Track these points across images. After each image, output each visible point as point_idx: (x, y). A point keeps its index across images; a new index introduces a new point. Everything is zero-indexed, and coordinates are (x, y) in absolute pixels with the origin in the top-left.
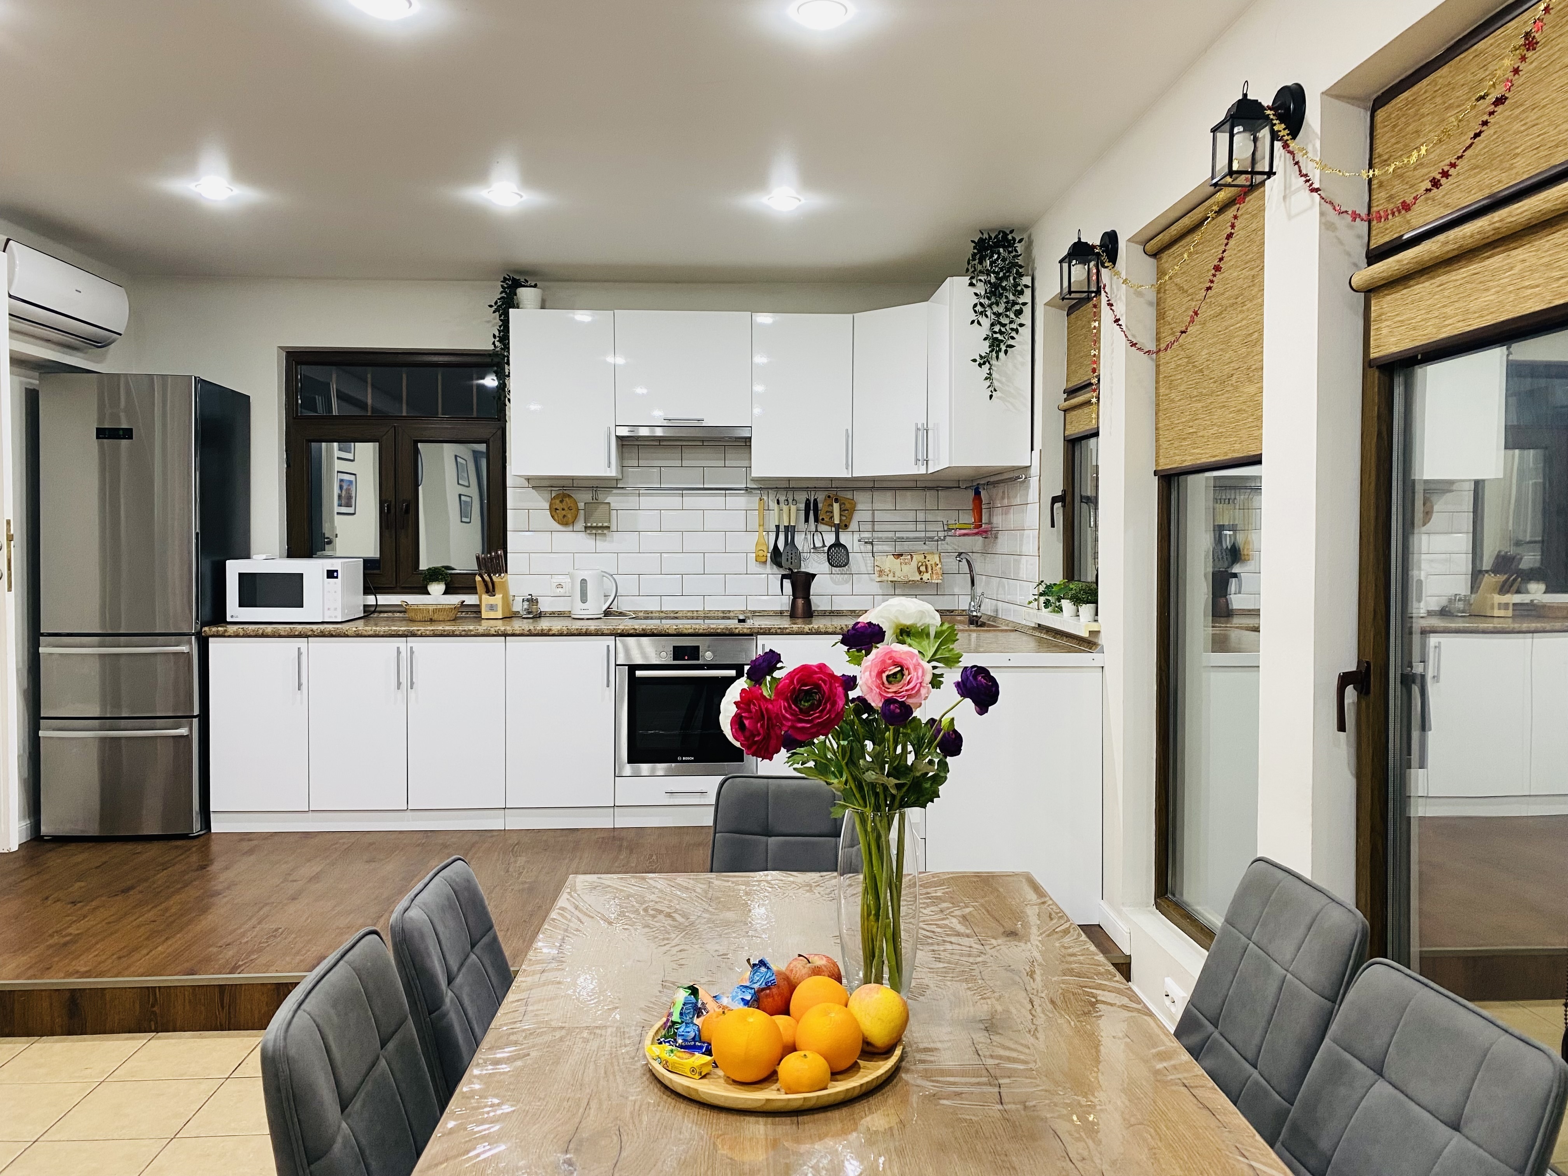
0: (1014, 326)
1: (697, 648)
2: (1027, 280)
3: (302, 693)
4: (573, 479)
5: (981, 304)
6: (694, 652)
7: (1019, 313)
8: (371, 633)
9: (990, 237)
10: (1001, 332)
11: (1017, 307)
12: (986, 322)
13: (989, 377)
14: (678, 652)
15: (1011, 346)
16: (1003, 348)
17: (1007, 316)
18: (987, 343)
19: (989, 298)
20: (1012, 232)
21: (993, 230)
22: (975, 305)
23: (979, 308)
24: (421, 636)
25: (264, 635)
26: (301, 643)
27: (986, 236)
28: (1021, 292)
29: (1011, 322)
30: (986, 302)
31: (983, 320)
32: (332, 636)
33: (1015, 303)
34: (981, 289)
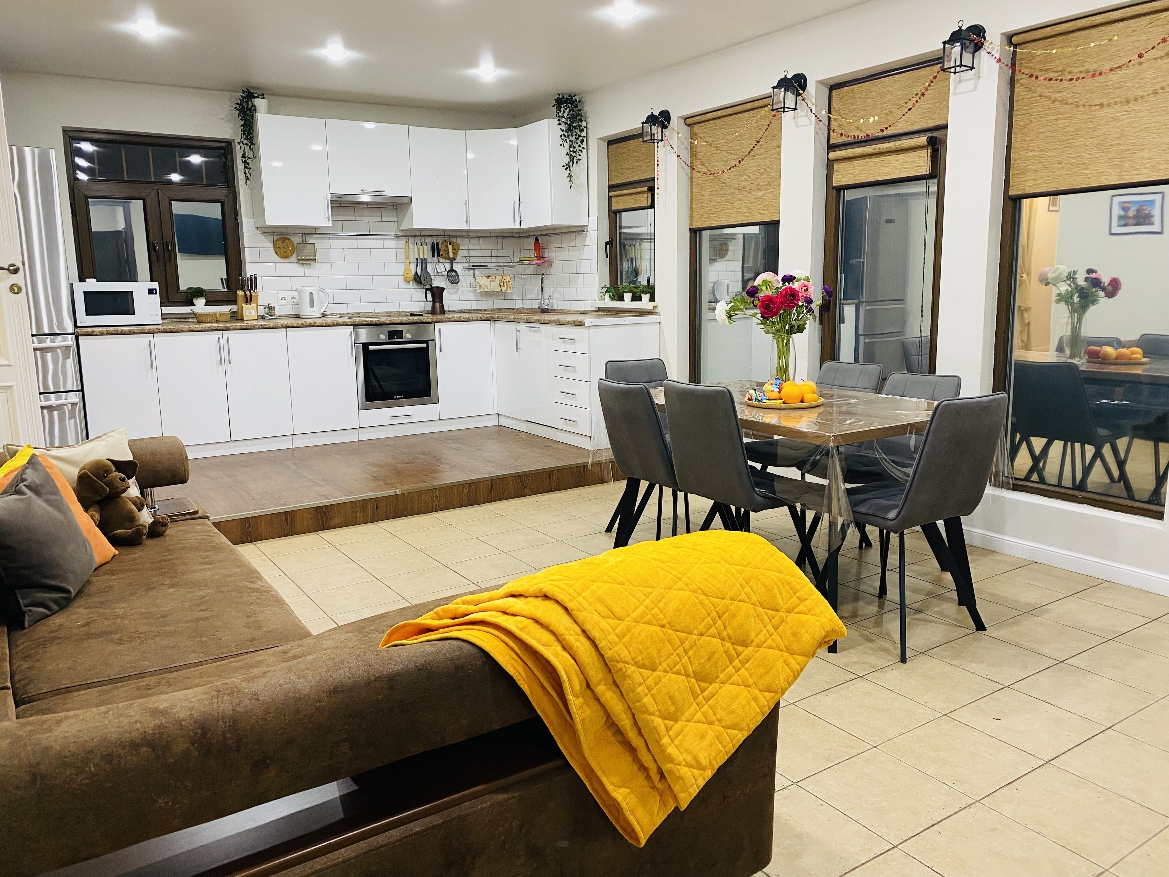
0: (581, 149)
1: (401, 331)
2: (584, 124)
3: (152, 371)
4: (287, 227)
5: (564, 135)
6: (400, 334)
7: (582, 141)
8: (199, 329)
9: (564, 98)
10: (574, 152)
11: (581, 138)
12: (567, 145)
13: (570, 176)
14: (391, 335)
15: (580, 160)
16: (575, 161)
17: (577, 143)
18: (568, 157)
19: (567, 132)
20: (574, 96)
21: (566, 94)
22: (561, 136)
23: (563, 137)
24: (233, 330)
25: (122, 333)
26: (150, 337)
27: (561, 97)
28: (582, 130)
29: (579, 146)
30: (566, 134)
31: (565, 144)
32: (172, 332)
33: (580, 136)
34: (564, 127)
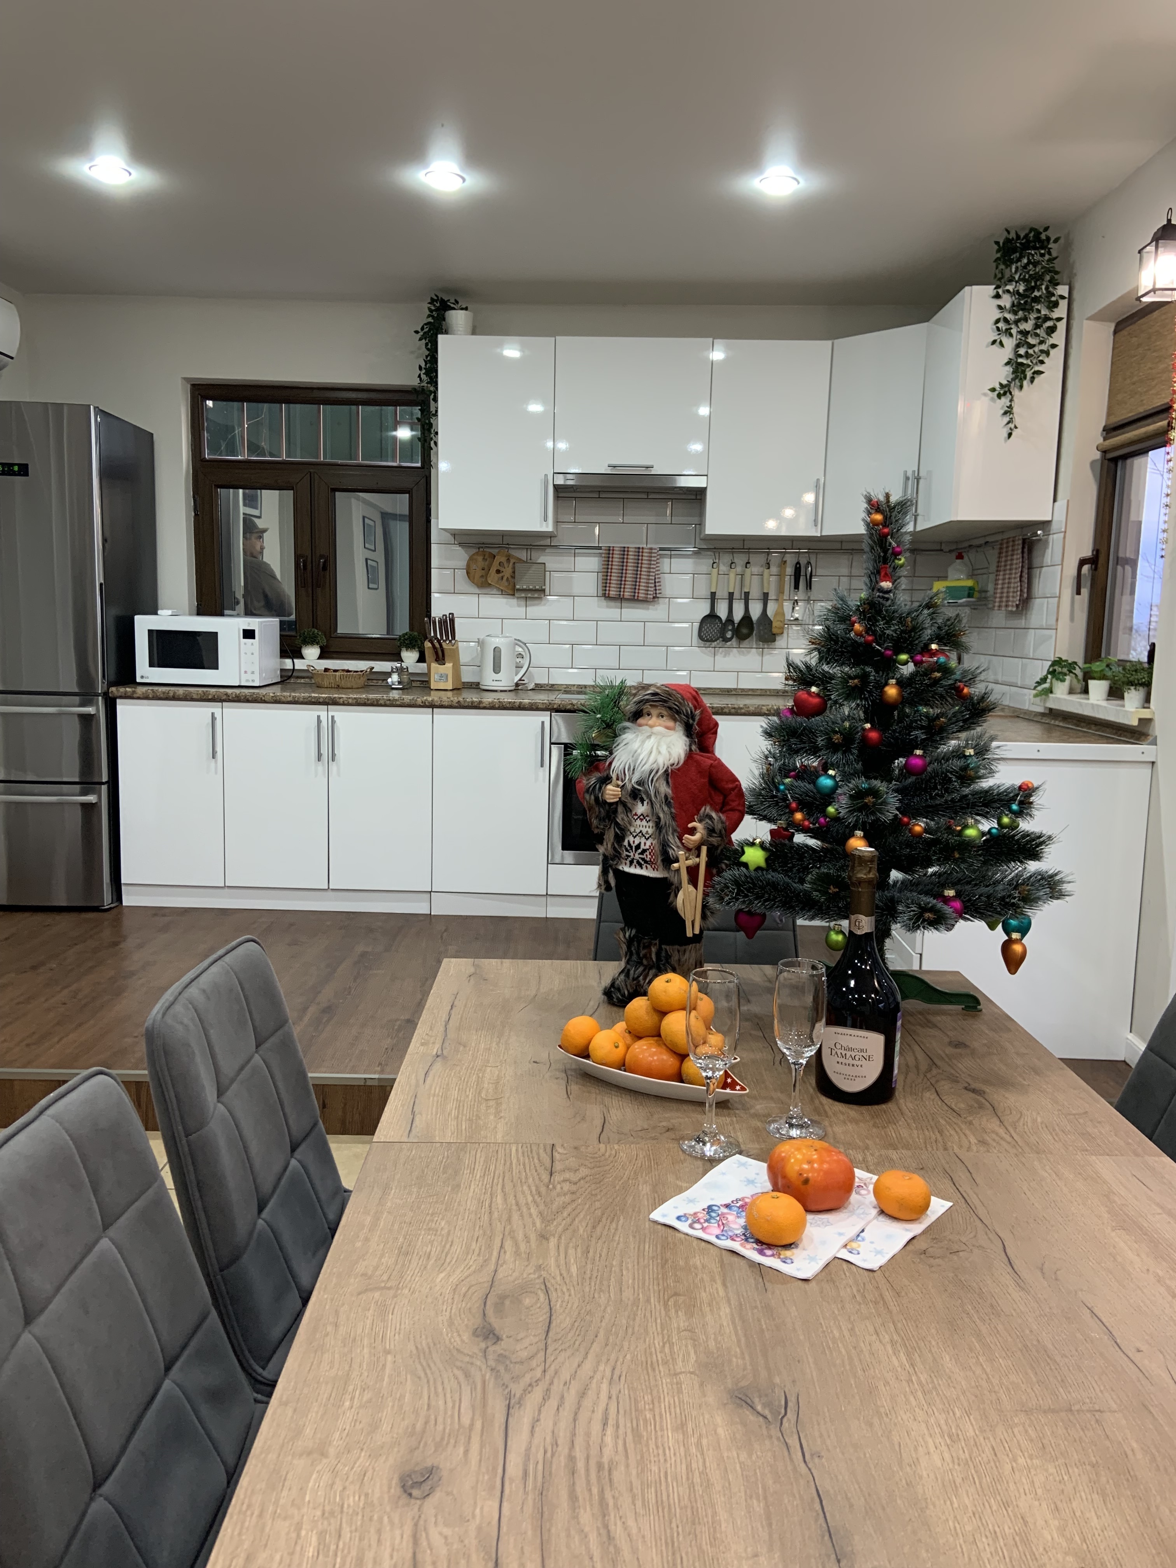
0: (1044, 347)
2: (1063, 290)
3: (216, 762)
5: (1006, 320)
7: (1052, 330)
8: (289, 699)
9: (1018, 237)
10: (1027, 356)
11: (1049, 324)
12: (1009, 343)
13: (1009, 411)
15: (1040, 373)
16: (1029, 374)
17: (1037, 335)
18: (1009, 369)
19: (1015, 313)
20: (1046, 229)
21: (1023, 228)
22: (997, 321)
23: (1001, 325)
24: (343, 704)
25: (175, 698)
26: (215, 708)
27: (1013, 235)
28: (1056, 305)
29: (1041, 342)
30: (1009, 316)
31: (1006, 340)
32: (248, 701)
33: (1047, 318)
34: (1007, 301)
